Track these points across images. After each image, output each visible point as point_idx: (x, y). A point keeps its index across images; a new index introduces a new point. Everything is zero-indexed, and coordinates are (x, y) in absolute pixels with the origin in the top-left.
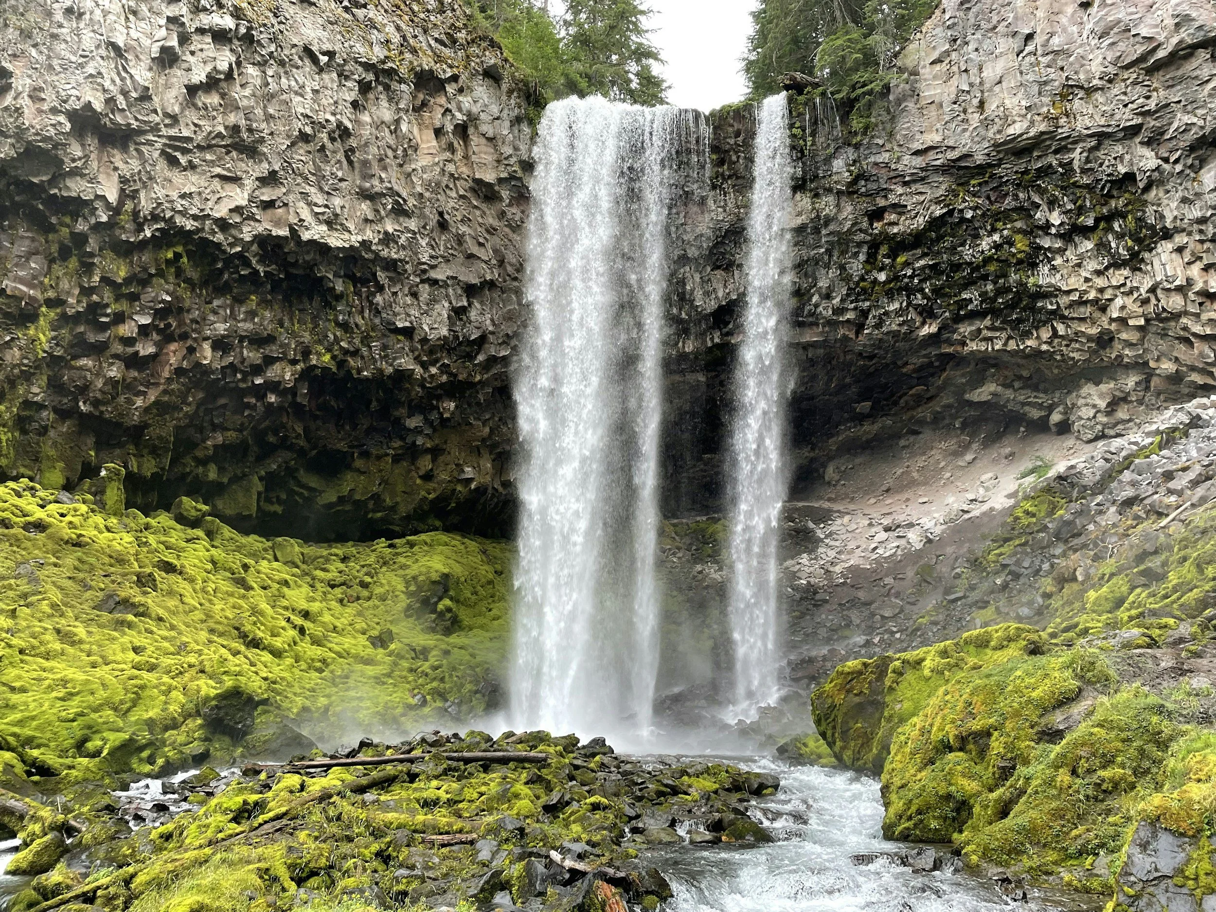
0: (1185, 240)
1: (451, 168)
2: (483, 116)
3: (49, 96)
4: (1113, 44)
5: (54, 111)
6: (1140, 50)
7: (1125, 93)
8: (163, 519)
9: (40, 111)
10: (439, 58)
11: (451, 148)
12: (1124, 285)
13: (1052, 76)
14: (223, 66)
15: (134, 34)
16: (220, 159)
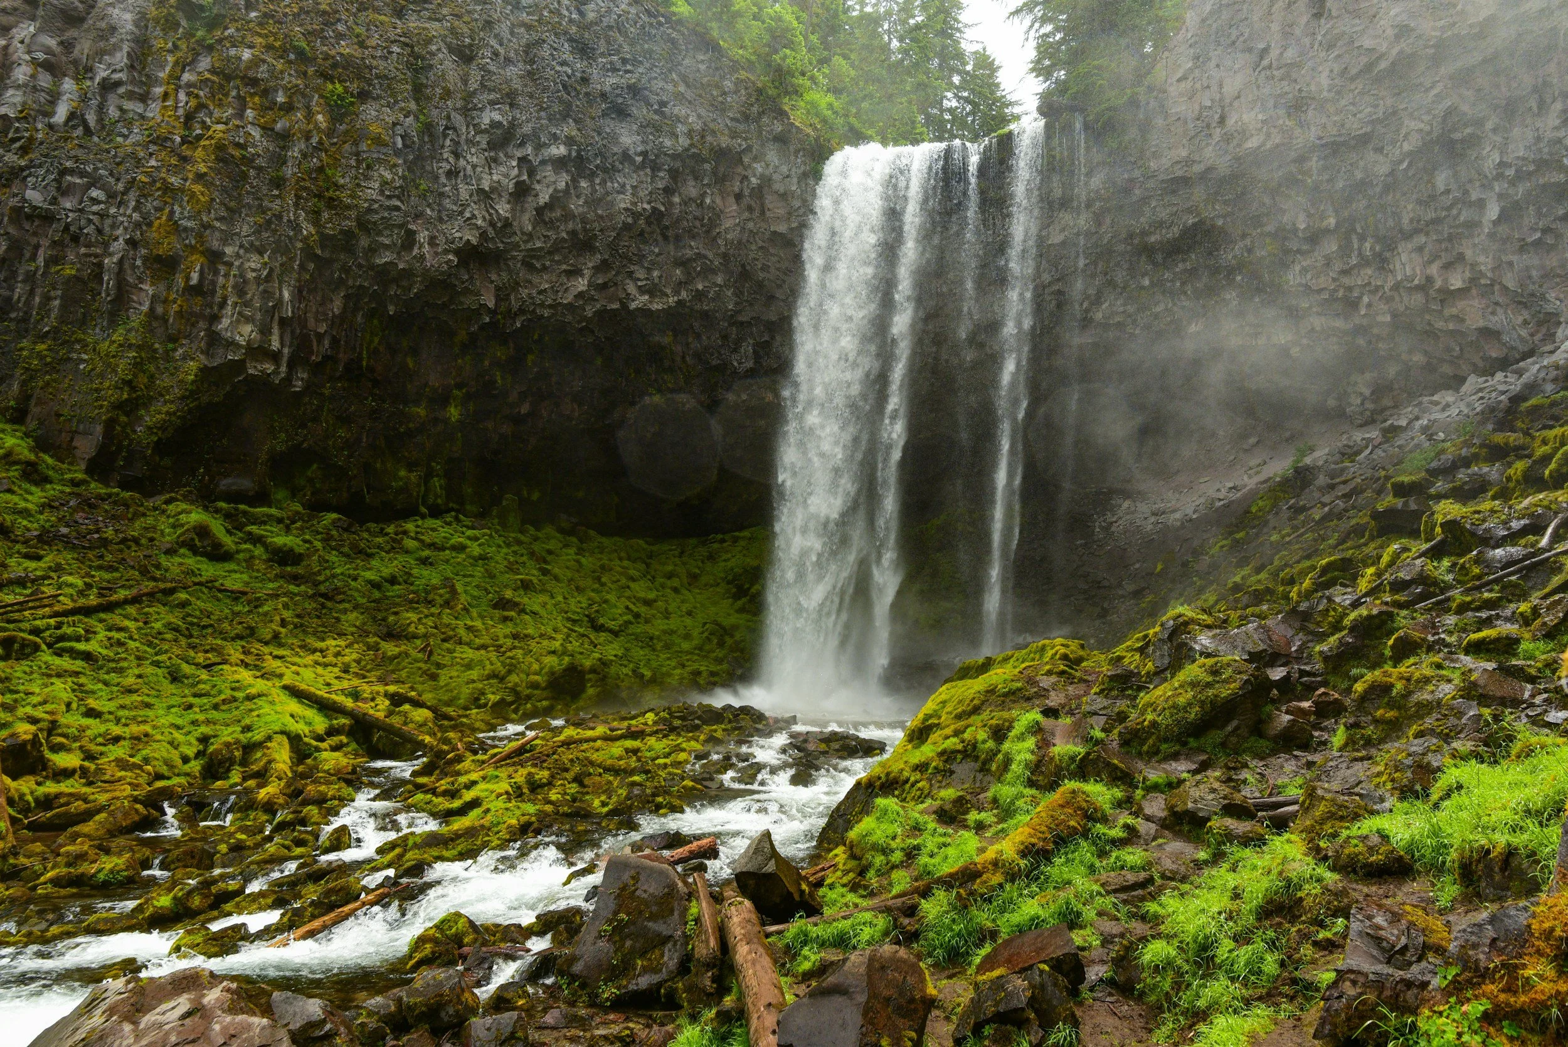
0: (1423, 239)
1: (751, 225)
2: (775, 177)
3: (441, 240)
4: (1339, 56)
5: (446, 251)
6: (1364, 60)
7: (1353, 104)
8: (549, 530)
9: (436, 254)
10: (734, 135)
11: (750, 209)
12: (1369, 283)
13: (1287, 89)
14: (562, 185)
15: (495, 178)
16: (565, 257)
